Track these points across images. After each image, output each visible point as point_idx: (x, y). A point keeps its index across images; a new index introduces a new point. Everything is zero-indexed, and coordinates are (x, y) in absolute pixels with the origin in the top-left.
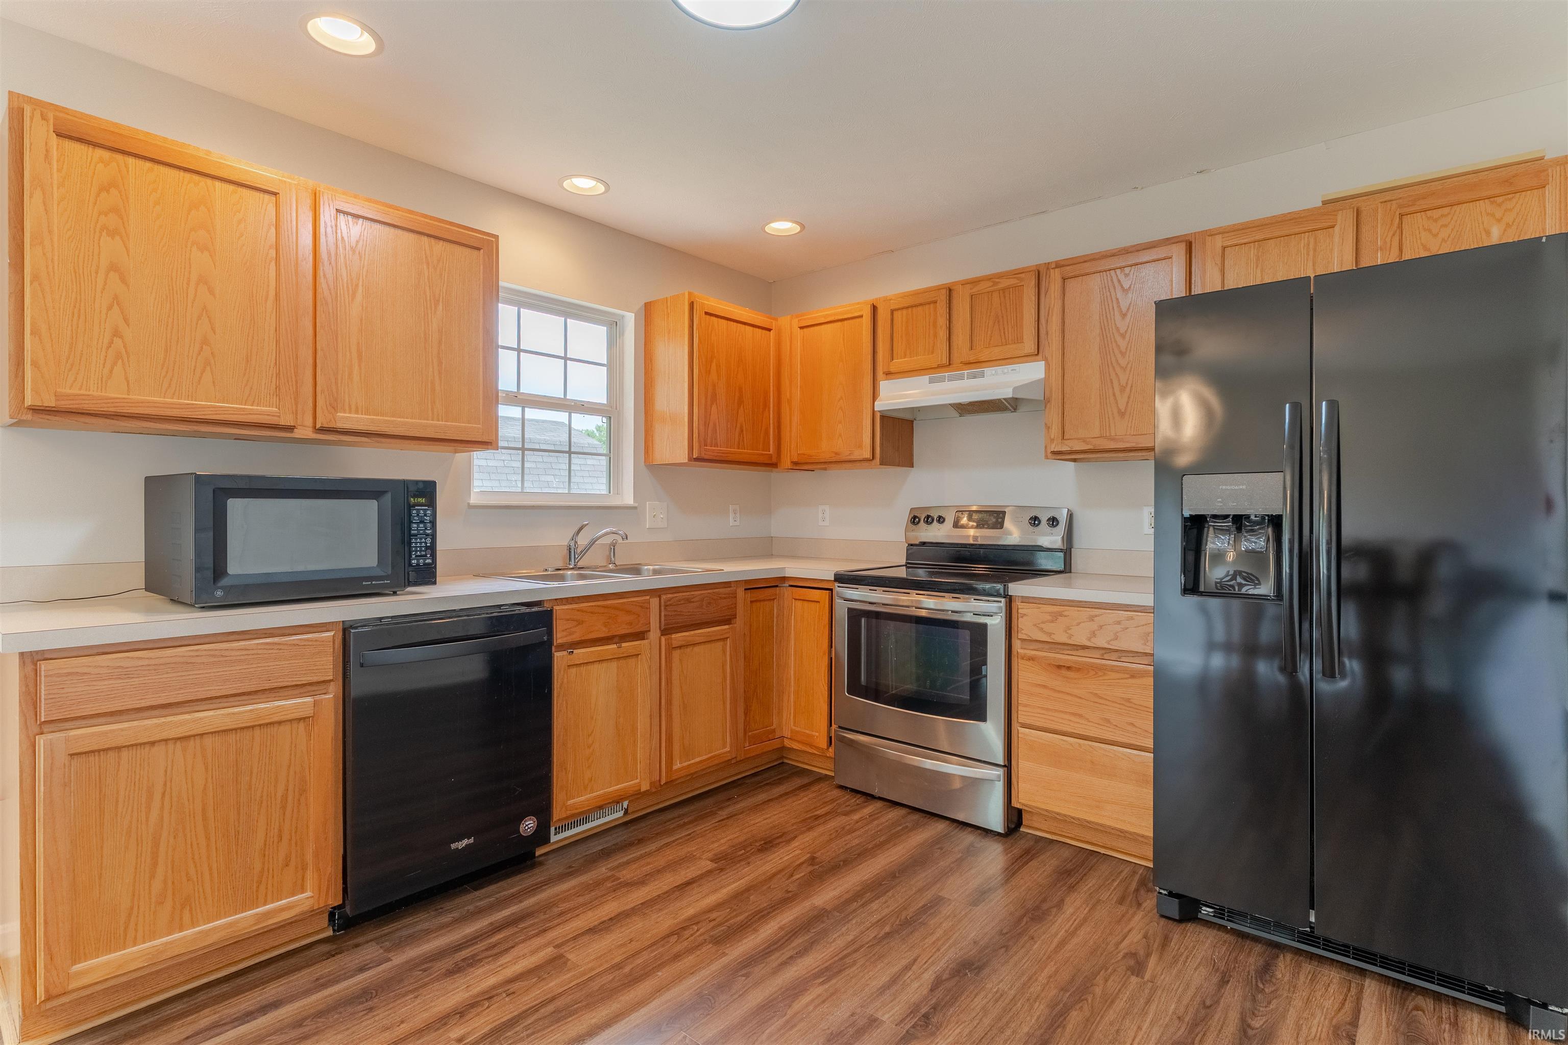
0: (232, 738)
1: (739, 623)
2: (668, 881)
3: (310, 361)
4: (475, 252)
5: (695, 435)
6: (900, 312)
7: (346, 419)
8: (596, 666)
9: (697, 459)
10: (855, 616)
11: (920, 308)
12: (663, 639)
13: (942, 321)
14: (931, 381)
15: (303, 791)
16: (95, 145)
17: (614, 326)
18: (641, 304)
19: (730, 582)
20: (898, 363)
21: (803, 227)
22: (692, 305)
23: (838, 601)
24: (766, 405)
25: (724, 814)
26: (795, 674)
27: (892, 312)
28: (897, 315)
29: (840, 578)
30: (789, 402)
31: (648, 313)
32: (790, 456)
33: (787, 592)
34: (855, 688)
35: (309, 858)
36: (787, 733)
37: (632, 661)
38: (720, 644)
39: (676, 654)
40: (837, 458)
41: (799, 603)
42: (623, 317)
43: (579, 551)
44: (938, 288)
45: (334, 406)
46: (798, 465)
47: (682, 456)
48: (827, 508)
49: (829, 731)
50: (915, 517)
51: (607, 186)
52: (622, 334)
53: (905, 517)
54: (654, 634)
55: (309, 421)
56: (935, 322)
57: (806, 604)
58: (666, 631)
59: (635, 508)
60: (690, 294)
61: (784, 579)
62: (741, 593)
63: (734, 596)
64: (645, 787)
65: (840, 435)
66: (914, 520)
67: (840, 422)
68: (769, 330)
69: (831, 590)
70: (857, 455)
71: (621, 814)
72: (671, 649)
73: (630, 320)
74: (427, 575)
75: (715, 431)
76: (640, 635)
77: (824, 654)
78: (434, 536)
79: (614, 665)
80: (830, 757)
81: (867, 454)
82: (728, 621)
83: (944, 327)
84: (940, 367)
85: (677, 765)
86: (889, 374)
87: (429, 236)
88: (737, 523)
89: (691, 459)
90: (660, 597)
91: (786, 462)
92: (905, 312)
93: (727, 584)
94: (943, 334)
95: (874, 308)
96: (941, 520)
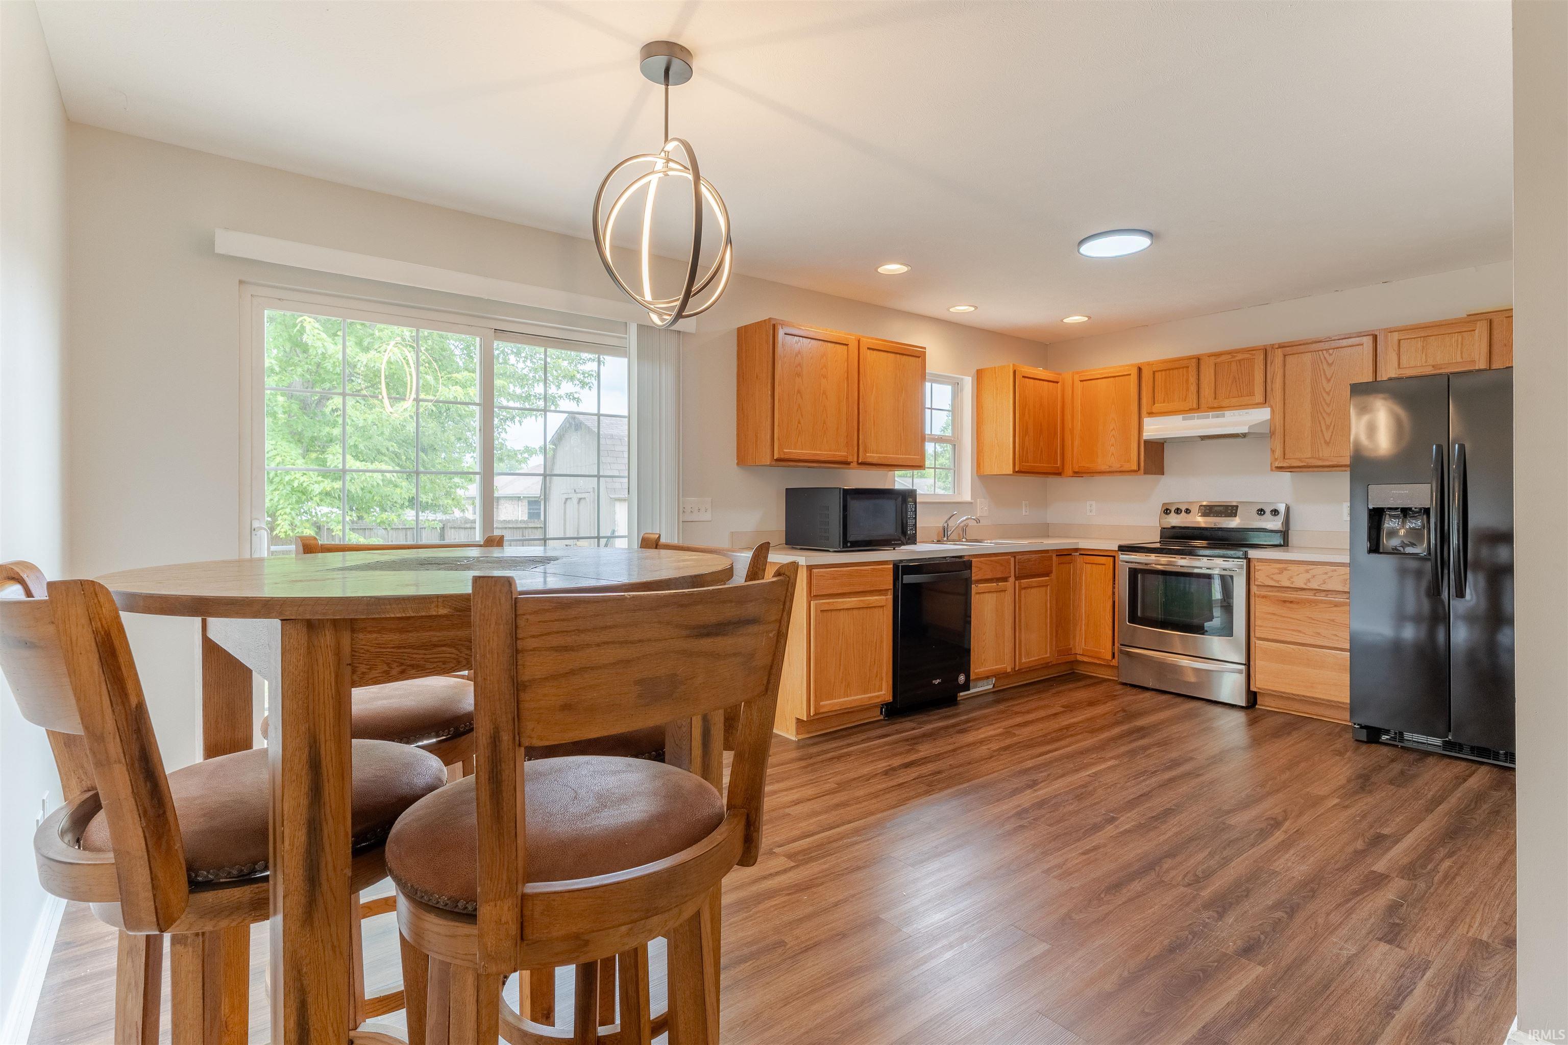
0: (861, 612)
1: (1053, 575)
2: (1042, 713)
3: (856, 427)
4: (917, 359)
5: (1017, 456)
6: (1160, 373)
7: (872, 457)
8: (987, 595)
9: (1017, 472)
10: (1134, 574)
11: (1176, 372)
12: (1017, 582)
13: (1193, 379)
14: (1184, 419)
15: (882, 642)
16: (794, 335)
17: (957, 387)
18: (974, 371)
19: (1048, 550)
20: (1158, 407)
21: (1089, 318)
22: (1015, 372)
23: (1119, 564)
24: (1055, 433)
25: (1054, 691)
26: (1085, 612)
27: (1154, 373)
28: (1158, 375)
29: (1123, 549)
30: (1072, 431)
31: (979, 376)
32: (1073, 468)
33: (1080, 560)
34: (1133, 618)
35: (884, 675)
36: (1079, 651)
37: (1002, 594)
38: (1044, 588)
39: (1023, 592)
40: (1110, 470)
41: (1089, 566)
42: (962, 379)
43: (949, 530)
44: (1190, 358)
45: (865, 451)
46: (1077, 474)
47: (1010, 470)
48: (1094, 503)
49: (1113, 649)
50: (1167, 509)
51: (976, 308)
52: (962, 390)
53: (1159, 509)
54: (1012, 579)
55: (855, 459)
56: (1187, 380)
57: (1094, 566)
58: (1017, 578)
59: (972, 503)
60: (1013, 365)
61: (1076, 550)
62: (1054, 557)
63: (1051, 557)
64: (1009, 670)
65: (1113, 454)
66: (1167, 511)
67: (1113, 445)
68: (1057, 382)
69: (1114, 557)
70: (1127, 467)
71: (991, 686)
72: (1021, 589)
73: (968, 383)
74: (913, 540)
75: (1027, 453)
76: (1005, 579)
77: (1109, 598)
78: (915, 518)
79: (995, 595)
80: (1113, 667)
81: (1135, 467)
82: (1047, 575)
83: (1194, 384)
84: (1191, 410)
85: (1024, 660)
86: (1151, 414)
87: (900, 354)
88: (1027, 514)
89: (1015, 472)
90: (1015, 557)
91: (1068, 470)
92: (1164, 373)
93: (1047, 551)
94: (1193, 388)
95: (1140, 370)
96: (1188, 511)
